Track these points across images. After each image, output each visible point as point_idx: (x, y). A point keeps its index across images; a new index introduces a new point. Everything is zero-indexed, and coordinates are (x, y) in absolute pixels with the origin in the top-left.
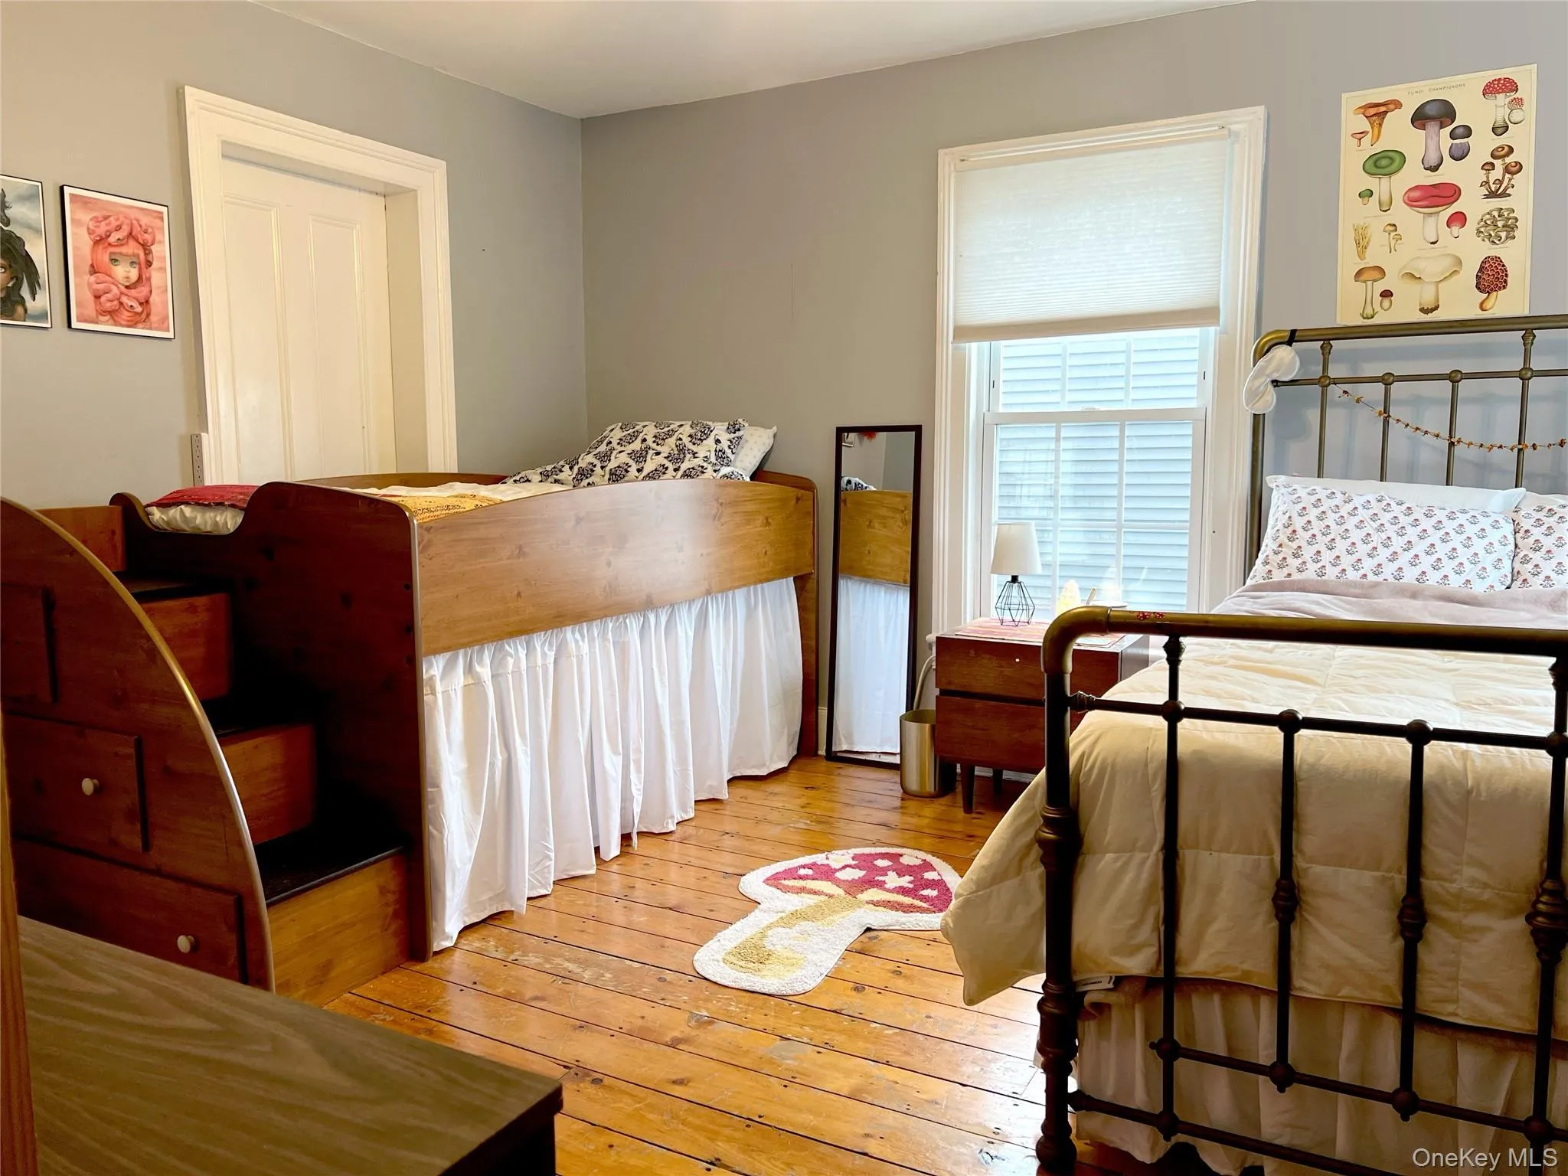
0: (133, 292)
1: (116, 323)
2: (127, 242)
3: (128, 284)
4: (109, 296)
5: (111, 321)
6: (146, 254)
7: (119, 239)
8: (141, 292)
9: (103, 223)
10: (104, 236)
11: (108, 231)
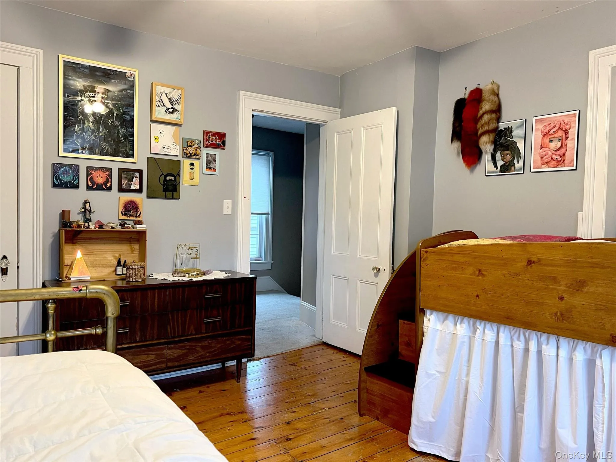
0: (558, 153)
1: (549, 167)
2: (557, 132)
3: (556, 149)
4: (547, 156)
5: (547, 166)
6: (566, 134)
7: (554, 132)
8: (561, 152)
9: (548, 127)
10: (548, 132)
11: (549, 129)
